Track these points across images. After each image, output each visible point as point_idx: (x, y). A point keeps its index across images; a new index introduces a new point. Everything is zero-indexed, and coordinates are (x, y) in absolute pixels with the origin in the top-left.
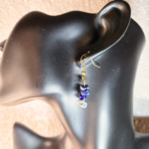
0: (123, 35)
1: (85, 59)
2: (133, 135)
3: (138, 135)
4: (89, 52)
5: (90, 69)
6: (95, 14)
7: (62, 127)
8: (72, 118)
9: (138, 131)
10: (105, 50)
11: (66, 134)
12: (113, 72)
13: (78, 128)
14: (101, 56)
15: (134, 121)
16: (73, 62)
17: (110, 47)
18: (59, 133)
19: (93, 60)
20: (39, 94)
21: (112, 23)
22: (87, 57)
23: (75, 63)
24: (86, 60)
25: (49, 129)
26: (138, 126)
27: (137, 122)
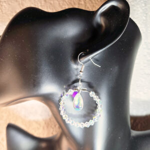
12: (111, 71)
25: (44, 128)
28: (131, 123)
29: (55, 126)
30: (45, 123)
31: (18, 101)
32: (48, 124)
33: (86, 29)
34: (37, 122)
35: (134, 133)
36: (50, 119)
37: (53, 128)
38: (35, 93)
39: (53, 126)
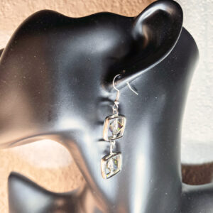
28: (182, 175)
29: (76, 177)
30: (63, 173)
31: (25, 140)
32: (66, 174)
33: (123, 42)
34: (51, 171)
35: (187, 188)
36: (69, 167)
37: (73, 180)
38: (51, 130)
39: (73, 177)
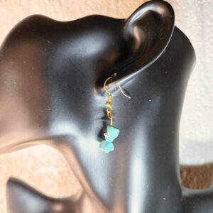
0: (164, 50)
1: (110, 85)
2: (180, 192)
3: (186, 192)
4: (115, 74)
5: (117, 99)
6: (124, 20)
7: (78, 183)
8: (93, 170)
9: (187, 186)
10: (138, 72)
11: (85, 193)
12: (150, 103)
13: (101, 184)
14: (133, 79)
15: (181, 172)
16: (92, 88)
17: (145, 67)
18: (75, 192)
19: (121, 86)
20: (43, 135)
21: (149, 33)
22: (113, 81)
23: (95, 91)
24: (112, 86)
26: (186, 179)
27: (185, 173)
30: (62, 178)
32: (65, 179)
34: (49, 176)
37: (73, 185)
